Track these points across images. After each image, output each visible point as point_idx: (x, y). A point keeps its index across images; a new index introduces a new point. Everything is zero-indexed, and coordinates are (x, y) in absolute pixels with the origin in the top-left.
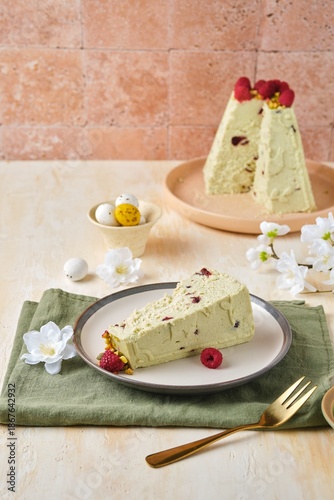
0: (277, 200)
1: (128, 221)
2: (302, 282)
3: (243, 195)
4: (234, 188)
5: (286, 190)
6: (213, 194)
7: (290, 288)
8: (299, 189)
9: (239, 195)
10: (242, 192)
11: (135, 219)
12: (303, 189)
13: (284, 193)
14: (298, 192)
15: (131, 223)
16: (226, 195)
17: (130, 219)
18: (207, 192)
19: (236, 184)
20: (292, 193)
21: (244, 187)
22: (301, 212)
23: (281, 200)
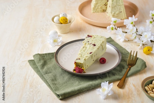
0: (114, 15)
1: (64, 22)
2: (124, 38)
3: (103, 13)
4: (100, 11)
5: (117, 13)
6: (94, 13)
7: (120, 39)
8: (121, 12)
9: (102, 13)
10: (103, 12)
11: (66, 22)
12: (123, 12)
13: (116, 13)
14: (121, 13)
15: (65, 23)
16: (98, 13)
17: (65, 22)
18: (92, 12)
19: (101, 9)
20: (119, 13)
21: (104, 10)
22: (122, 19)
23: (115, 16)
